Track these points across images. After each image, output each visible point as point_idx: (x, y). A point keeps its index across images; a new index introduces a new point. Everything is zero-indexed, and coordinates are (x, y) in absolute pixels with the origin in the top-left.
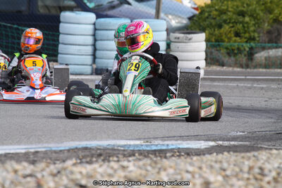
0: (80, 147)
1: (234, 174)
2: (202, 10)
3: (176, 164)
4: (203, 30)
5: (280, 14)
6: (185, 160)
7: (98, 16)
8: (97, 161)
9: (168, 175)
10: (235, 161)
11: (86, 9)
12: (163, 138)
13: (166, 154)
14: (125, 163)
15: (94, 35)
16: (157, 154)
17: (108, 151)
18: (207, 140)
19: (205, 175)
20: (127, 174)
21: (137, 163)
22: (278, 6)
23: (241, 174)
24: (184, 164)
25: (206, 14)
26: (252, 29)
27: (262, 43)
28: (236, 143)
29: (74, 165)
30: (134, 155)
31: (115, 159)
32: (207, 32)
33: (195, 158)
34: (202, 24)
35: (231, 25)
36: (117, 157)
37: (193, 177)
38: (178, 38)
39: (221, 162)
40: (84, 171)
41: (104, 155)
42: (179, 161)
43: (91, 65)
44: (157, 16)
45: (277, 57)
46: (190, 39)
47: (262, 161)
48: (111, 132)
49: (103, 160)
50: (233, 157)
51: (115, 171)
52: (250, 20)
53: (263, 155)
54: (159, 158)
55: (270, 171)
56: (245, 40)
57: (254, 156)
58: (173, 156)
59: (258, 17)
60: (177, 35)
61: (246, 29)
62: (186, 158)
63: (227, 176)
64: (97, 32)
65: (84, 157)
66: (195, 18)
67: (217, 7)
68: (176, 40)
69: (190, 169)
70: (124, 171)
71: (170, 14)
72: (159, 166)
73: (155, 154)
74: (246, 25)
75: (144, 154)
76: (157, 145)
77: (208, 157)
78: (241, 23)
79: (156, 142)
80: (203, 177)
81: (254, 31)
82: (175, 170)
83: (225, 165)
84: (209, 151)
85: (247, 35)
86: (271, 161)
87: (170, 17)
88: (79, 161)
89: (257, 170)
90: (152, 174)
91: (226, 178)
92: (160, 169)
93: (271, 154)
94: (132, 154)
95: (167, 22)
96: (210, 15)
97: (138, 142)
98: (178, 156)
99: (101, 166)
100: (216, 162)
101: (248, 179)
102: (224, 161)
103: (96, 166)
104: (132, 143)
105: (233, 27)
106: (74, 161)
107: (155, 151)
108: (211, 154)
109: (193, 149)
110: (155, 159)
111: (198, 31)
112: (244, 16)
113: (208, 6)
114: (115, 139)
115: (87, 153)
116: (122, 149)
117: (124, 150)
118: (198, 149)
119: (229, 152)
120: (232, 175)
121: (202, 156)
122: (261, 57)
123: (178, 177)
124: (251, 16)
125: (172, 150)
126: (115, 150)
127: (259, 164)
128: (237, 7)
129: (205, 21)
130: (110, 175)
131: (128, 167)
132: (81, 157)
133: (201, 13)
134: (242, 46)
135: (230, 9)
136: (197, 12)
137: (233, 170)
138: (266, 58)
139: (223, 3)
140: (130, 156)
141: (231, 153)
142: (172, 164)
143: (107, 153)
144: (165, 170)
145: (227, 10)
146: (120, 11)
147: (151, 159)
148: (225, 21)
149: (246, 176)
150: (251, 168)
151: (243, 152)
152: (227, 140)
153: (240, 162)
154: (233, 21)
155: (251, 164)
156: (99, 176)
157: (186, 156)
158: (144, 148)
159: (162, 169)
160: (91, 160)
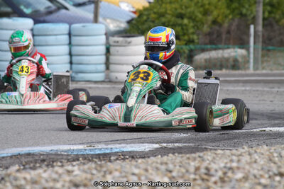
0: (23, 153)
1: (180, 174)
2: (140, 13)
3: (122, 166)
4: (142, 33)
5: (218, 16)
6: (130, 163)
7: (36, 22)
8: (40, 167)
9: (114, 178)
10: (181, 162)
11: (22, 15)
12: (106, 142)
13: (110, 157)
14: (70, 168)
16: (101, 158)
17: (52, 157)
18: (150, 143)
19: (151, 177)
20: (72, 178)
21: (82, 168)
22: (216, 7)
23: (187, 175)
24: (129, 166)
25: (145, 18)
26: (191, 30)
27: (201, 44)
28: (180, 145)
29: (18, 171)
30: (78, 160)
31: (59, 164)
33: (140, 161)
34: (140, 27)
36: (61, 162)
37: (139, 179)
38: (118, 42)
39: (166, 164)
40: (28, 177)
41: (48, 160)
42: (123, 164)
44: (96, 20)
45: (216, 59)
46: (130, 43)
47: (208, 162)
48: (53, 138)
49: (47, 166)
50: (178, 158)
51: (60, 175)
52: (189, 23)
53: (209, 156)
54: (103, 162)
55: (216, 171)
56: (184, 42)
57: (199, 157)
58: (117, 159)
59: (197, 19)
60: (116, 39)
61: (185, 31)
62: (130, 161)
63: (174, 177)
64: (35, 37)
65: (27, 163)
66: (134, 22)
67: (155, 10)
68: (116, 44)
69: (136, 171)
70: (69, 176)
71: (108, 18)
72: (104, 169)
73: (99, 158)
74: (184, 27)
75: (88, 158)
76: (101, 149)
77: (153, 159)
78: (181, 25)
79: (100, 146)
80: (150, 179)
81: (193, 33)
82: (121, 173)
83: (171, 166)
84: (153, 153)
85: (186, 38)
86: (216, 162)
87: (108, 21)
88: (22, 167)
89: (203, 171)
90: (98, 177)
91: (173, 179)
92: (105, 172)
93: (216, 154)
94: (76, 158)
95: (106, 26)
96: (148, 18)
97: (81, 147)
98: (122, 159)
99: (45, 171)
100: (162, 164)
101: (195, 180)
102: (168, 162)
103: (40, 171)
104: (75, 147)
106: (17, 167)
107: (99, 155)
108: (155, 156)
109: (137, 152)
110: (99, 163)
111: (136, 34)
112: (182, 18)
113: (146, 9)
114: (58, 144)
115: (30, 159)
116: (65, 154)
117: (68, 155)
118: (143, 152)
119: (173, 153)
120: (179, 177)
121: (147, 159)
122: (201, 59)
123: (124, 180)
124: (190, 18)
125: (116, 154)
126: (59, 155)
127: (205, 164)
128: (176, 9)
129: (143, 23)
130: (55, 180)
131: (72, 172)
132: (24, 163)
133: (139, 16)
134: (182, 48)
135: (168, 12)
136: (135, 16)
137: (178, 172)
138: (206, 60)
139: (161, 5)
140: (74, 161)
141: (176, 154)
142: (118, 167)
143: (50, 159)
144: (111, 173)
145: (166, 13)
146: (58, 16)
147: (96, 162)
149: (192, 176)
150: (197, 169)
151: (187, 153)
152: (171, 142)
153: (186, 163)
154: (171, 23)
155: (197, 165)
156: (43, 181)
157: (130, 159)
158: (88, 152)
159: (107, 173)
160: (34, 166)
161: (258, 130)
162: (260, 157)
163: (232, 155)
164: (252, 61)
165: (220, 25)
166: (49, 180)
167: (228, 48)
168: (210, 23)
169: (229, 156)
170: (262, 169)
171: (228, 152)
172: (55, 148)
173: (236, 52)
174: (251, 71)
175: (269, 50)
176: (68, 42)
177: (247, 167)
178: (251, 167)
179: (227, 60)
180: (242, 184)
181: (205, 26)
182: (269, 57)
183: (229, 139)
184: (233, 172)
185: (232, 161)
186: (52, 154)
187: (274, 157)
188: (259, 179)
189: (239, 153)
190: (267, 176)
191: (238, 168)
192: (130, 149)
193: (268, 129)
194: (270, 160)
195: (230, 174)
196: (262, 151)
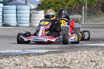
1: (55, 61)
3: (34, 58)
4: (43, 9)
5: (71, 3)
6: (37, 57)
7: (4, 5)
8: (4, 58)
9: (30, 62)
10: (55, 57)
12: (29, 49)
13: (30, 55)
15: (3, 12)
16: (27, 55)
17: (8, 54)
18: (45, 49)
19: (44, 62)
20: (15, 62)
21: (19, 58)
23: (57, 61)
24: (36, 58)
25: (44, 3)
28: (56, 50)
30: (18, 56)
31: (11, 57)
32: (45, 10)
33: (41, 56)
34: (43, 7)
35: (53, 7)
36: (12, 56)
37: (40, 63)
38: (34, 12)
39: (50, 57)
41: (7, 56)
42: (35, 57)
43: (2, 23)
46: (38, 13)
47: (65, 56)
48: (9, 47)
49: (7, 58)
51: (11, 61)
52: (61, 5)
53: (66, 54)
54: (27, 56)
55: (68, 60)
57: (62, 55)
58: (32, 55)
59: (63, 4)
60: (34, 11)
62: (37, 56)
63: (53, 62)
64: (4, 10)
66: (40, 5)
67: (48, 1)
69: (39, 60)
70: (14, 61)
71: (31, 4)
74: (59, 7)
75: (22, 55)
76: (27, 52)
77: (45, 55)
78: (57, 6)
79: (26, 51)
80: (44, 63)
82: (33, 60)
83: (52, 58)
84: (46, 53)
86: (68, 56)
87: (31, 5)
89: (63, 60)
90: (25, 62)
91: (52, 63)
92: (27, 60)
93: (68, 54)
94: (17, 55)
95: (30, 6)
96: (45, 4)
97: (20, 51)
98: (34, 55)
99: (5, 60)
100: (48, 57)
101: (60, 63)
102: (51, 57)
104: (17, 51)
105: (54, 8)
107: (26, 54)
108: (46, 54)
109: (40, 53)
110: (26, 57)
111: (41, 9)
112: (58, 4)
114: (11, 50)
115: (1, 55)
116: (14, 53)
117: (14, 54)
118: (42, 53)
119: (53, 53)
121: (43, 55)
125: (32, 53)
126: (11, 54)
127: (64, 57)
128: (56, 1)
129: (44, 6)
130: (9, 63)
131: (16, 60)
133: (42, 3)
135: (53, 1)
137: (54, 60)
140: (17, 56)
141: (54, 54)
142: (32, 59)
143: (8, 55)
144: (29, 61)
146: (12, 3)
147: (24, 57)
148: (51, 6)
149: (59, 62)
150: (61, 59)
151: (58, 53)
152: (52, 49)
153: (57, 57)
154: (54, 6)
155: (61, 58)
156: (5, 64)
157: (37, 55)
158: (22, 53)
159: (28, 60)
160: (2, 58)
161: (84, 45)
162: (84, 55)
163: (74, 54)
164: (83, 19)
165: (72, 6)
166: (7, 63)
167: (75, 15)
168: (68, 5)
169: (73, 54)
170: (85, 59)
171: (73, 53)
172: (10, 51)
173: (78, 16)
174: (83, 23)
175: (89, 16)
176: (16, 12)
177: (80, 58)
178: (81, 58)
179: (74, 19)
180: (77, 65)
181: (66, 7)
182: (89, 18)
183: (74, 48)
184: (74, 60)
185: (74, 56)
186: (8, 53)
187: (89, 55)
188: (84, 63)
189: (77, 53)
190: (87, 62)
191: (76, 59)
192: (37, 52)
193: (88, 45)
194: (88, 56)
195: (73, 61)
196: (85, 53)
